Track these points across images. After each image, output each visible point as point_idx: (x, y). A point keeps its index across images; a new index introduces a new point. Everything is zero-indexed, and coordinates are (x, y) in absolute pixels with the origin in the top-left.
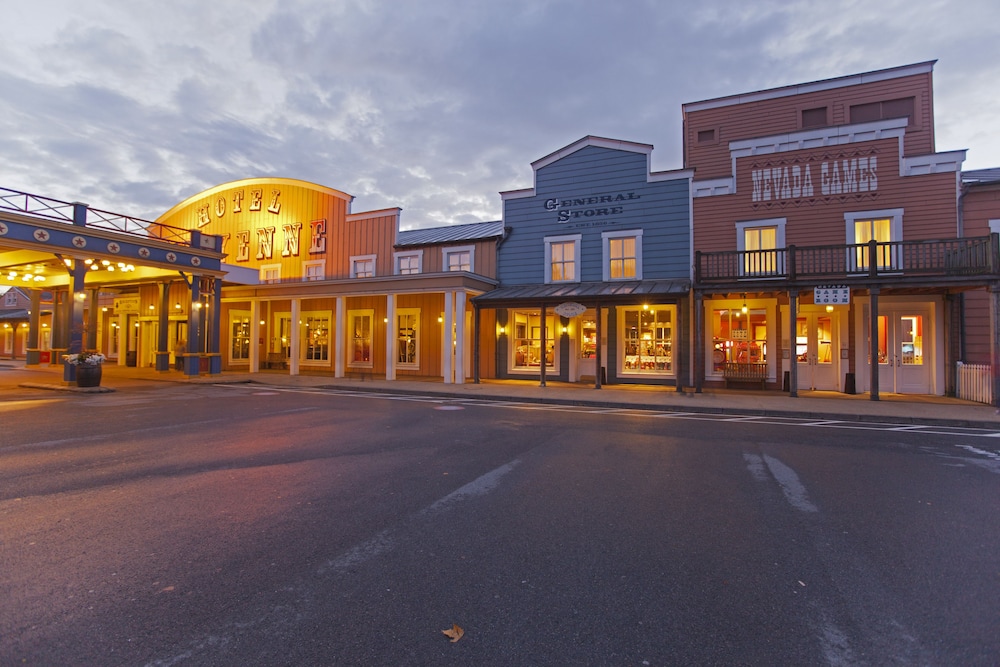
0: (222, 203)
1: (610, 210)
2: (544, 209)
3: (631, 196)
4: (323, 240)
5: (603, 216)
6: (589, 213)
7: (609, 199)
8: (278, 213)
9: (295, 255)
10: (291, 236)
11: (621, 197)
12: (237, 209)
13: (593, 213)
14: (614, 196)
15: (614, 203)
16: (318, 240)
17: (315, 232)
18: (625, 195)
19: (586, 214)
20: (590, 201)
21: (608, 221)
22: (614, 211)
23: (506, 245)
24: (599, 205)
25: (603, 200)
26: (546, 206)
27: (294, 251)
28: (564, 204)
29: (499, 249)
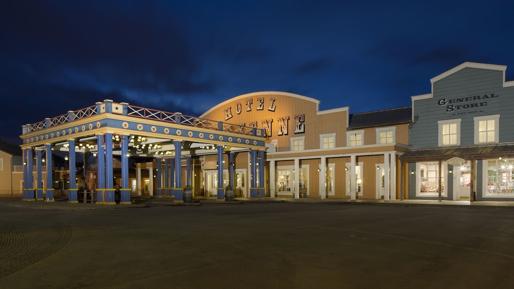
0: (239, 106)
1: (479, 105)
2: (438, 105)
3: (492, 96)
4: (303, 125)
5: (475, 108)
6: (466, 106)
7: (479, 98)
8: (274, 111)
9: (285, 134)
10: (283, 124)
11: (486, 96)
12: (249, 109)
13: (468, 106)
14: (482, 96)
15: (482, 101)
16: (300, 126)
17: (298, 121)
18: (489, 96)
19: (464, 107)
20: (467, 99)
21: (478, 111)
22: (482, 104)
23: (414, 126)
24: (473, 102)
25: (475, 98)
26: (439, 104)
27: (285, 132)
28: (450, 102)
29: (410, 128)
